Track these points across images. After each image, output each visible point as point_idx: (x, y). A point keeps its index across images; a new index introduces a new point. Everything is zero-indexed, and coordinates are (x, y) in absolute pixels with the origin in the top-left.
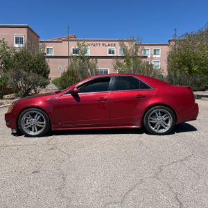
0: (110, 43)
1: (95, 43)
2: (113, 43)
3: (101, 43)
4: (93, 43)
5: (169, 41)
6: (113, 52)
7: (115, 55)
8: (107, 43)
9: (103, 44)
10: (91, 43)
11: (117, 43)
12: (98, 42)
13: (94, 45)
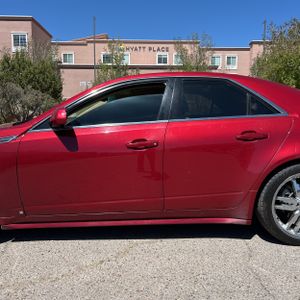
0: (161, 46)
1: (138, 46)
2: (165, 46)
3: (147, 46)
4: (135, 45)
6: (165, 61)
7: (168, 64)
8: (156, 46)
9: (150, 49)
10: (131, 45)
11: (171, 47)
12: (142, 45)
13: (136, 49)
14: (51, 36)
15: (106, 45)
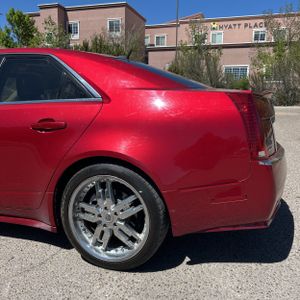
0: (259, 21)
1: (232, 23)
2: (264, 21)
3: (243, 22)
4: (229, 23)
6: (263, 37)
7: (265, 41)
8: (252, 22)
9: (246, 25)
10: (225, 23)
13: (230, 27)
14: (145, 20)
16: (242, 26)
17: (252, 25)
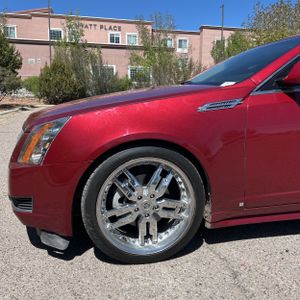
0: (113, 25)
1: (88, 23)
2: (117, 25)
4: (85, 22)
5: (202, 28)
6: (118, 40)
9: (101, 27)
12: (92, 23)
13: (86, 26)
15: (64, 21)
16: (98, 27)
17: (107, 27)
